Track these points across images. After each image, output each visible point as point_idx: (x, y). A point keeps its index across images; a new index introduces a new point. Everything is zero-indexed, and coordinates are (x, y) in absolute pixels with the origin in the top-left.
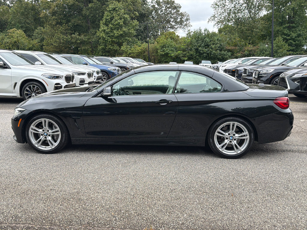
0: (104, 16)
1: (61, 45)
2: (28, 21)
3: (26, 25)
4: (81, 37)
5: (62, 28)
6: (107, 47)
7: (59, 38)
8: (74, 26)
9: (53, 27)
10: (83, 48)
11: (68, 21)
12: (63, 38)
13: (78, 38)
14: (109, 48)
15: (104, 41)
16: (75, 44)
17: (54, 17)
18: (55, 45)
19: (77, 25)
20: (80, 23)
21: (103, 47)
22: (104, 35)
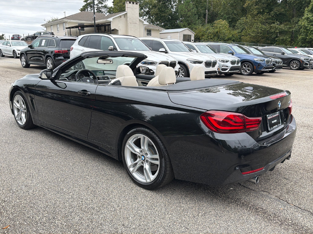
0: (311, 2)
1: (258, 35)
2: (235, 12)
3: (232, 16)
4: (281, 26)
5: (262, 17)
6: (307, 37)
7: (257, 28)
8: (277, 15)
9: (253, 16)
10: (281, 38)
11: (271, 10)
12: (261, 27)
13: (277, 28)
14: (310, 38)
15: (305, 31)
16: (274, 34)
17: (257, 6)
18: (253, 35)
19: (280, 14)
20: (283, 11)
21: (304, 36)
22: (306, 23)
